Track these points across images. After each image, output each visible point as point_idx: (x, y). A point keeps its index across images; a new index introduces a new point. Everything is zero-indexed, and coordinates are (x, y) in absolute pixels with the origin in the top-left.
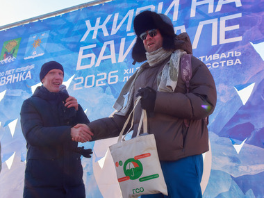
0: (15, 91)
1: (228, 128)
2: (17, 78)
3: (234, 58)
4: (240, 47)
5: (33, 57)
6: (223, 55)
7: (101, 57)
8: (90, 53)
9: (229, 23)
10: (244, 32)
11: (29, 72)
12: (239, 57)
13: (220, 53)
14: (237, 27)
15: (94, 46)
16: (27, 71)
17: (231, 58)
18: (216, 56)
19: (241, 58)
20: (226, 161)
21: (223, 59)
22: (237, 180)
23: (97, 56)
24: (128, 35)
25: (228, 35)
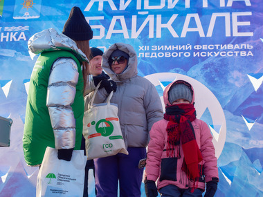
0: (5, 50)
1: (242, 108)
2: (7, 37)
3: (247, 50)
4: (251, 41)
5: (26, 18)
6: (237, 46)
7: (111, 30)
8: (98, 24)
9: (240, 19)
10: (255, 29)
11: (23, 33)
12: (251, 50)
13: (234, 44)
14: (248, 23)
15: (102, 18)
16: (20, 32)
17: (243, 49)
18: (230, 46)
19: (253, 51)
20: (239, 136)
21: (237, 50)
22: (247, 152)
23: (107, 28)
24: (139, 13)
25: (240, 29)
